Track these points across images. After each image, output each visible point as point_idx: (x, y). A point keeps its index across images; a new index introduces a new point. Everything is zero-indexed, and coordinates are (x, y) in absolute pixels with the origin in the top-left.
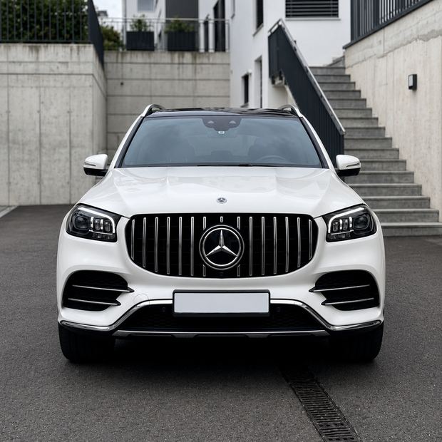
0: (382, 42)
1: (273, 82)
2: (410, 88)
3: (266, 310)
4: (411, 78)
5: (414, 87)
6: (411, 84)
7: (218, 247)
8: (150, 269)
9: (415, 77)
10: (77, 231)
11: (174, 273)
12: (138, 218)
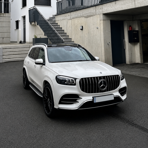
0: (70, 16)
1: (31, 24)
2: (81, 29)
3: (113, 99)
4: (81, 27)
5: (82, 29)
6: (81, 28)
7: (102, 85)
8: (86, 92)
9: (82, 27)
10: (61, 83)
11: (92, 92)
12: (82, 79)
